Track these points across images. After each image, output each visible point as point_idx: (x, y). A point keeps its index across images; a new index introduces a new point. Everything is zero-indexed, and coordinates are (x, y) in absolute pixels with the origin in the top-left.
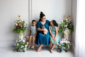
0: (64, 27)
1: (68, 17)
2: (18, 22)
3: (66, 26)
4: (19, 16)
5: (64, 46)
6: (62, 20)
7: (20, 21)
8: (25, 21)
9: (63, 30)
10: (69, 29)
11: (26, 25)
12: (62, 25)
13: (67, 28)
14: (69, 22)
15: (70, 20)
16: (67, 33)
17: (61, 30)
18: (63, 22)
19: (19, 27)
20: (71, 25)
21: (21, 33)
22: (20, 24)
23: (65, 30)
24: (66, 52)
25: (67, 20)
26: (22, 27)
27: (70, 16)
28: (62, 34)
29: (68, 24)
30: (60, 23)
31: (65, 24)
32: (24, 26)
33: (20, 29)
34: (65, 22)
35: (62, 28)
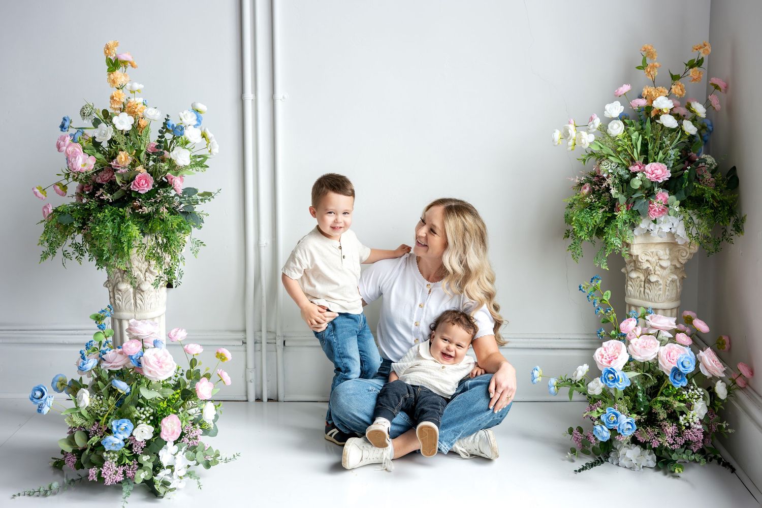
0: (636, 183)
1: (675, 78)
2: (104, 134)
3: (659, 171)
4: (114, 64)
6: (615, 109)
7: (124, 122)
8: (189, 119)
9: (622, 214)
10: (682, 205)
11: (200, 162)
12: (606, 168)
13: (662, 196)
14: (690, 128)
15: (699, 109)
16: (664, 253)
17: (599, 216)
18: (617, 129)
19: (112, 187)
20: (710, 159)
21: (137, 262)
22: (124, 158)
23: (643, 225)
25: (663, 103)
26: (144, 185)
27: (699, 63)
28: (604, 267)
29: (673, 153)
30: (588, 139)
31: (645, 151)
32: (180, 184)
33: (127, 211)
34: (642, 131)
35: (613, 191)
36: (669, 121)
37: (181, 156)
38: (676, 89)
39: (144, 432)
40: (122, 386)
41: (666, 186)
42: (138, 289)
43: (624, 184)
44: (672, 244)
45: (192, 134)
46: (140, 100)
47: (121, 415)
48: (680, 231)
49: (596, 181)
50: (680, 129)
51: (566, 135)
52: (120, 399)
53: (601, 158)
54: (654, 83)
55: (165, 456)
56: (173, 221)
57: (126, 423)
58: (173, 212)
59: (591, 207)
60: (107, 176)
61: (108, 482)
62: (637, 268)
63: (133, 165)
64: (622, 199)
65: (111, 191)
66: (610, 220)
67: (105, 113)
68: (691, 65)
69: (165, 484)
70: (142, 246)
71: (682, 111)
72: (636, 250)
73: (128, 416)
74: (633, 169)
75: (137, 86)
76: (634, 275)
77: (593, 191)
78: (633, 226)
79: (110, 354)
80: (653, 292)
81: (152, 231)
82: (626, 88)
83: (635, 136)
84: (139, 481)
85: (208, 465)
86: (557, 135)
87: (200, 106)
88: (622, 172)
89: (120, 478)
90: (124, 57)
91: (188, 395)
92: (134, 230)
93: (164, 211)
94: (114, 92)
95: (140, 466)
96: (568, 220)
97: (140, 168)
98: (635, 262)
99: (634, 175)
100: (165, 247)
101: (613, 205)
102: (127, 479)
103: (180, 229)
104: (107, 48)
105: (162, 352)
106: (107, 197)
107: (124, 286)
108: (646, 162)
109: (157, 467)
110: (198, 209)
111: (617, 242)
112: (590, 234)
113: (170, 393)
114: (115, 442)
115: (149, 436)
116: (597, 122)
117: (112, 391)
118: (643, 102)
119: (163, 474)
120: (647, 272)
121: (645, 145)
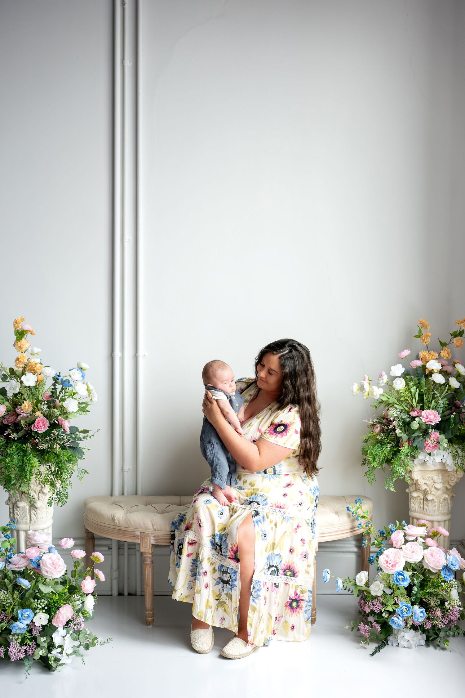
0: (415, 425)
1: (443, 345)
2: (14, 388)
3: (432, 416)
4: (21, 334)
5: (409, 589)
6: (399, 370)
7: (29, 380)
8: (76, 375)
9: (405, 449)
10: (450, 441)
11: (83, 408)
12: (393, 413)
13: (434, 435)
15: (462, 370)
16: (438, 478)
17: (387, 449)
18: (400, 384)
19: (17, 427)
21: (34, 486)
22: (27, 406)
23: (421, 456)
24: (429, 642)
25: (434, 365)
26: (42, 427)
27: (461, 334)
28: (392, 489)
29: (442, 402)
30: (378, 392)
31: (421, 400)
32: (67, 425)
33: (28, 447)
34: (418, 385)
35: (398, 431)
36: (439, 379)
37: (71, 405)
38: (444, 353)
39: (41, 619)
40: (25, 583)
41: (437, 427)
42: (33, 506)
43: (406, 425)
44: (443, 471)
45: (80, 389)
46: (38, 360)
47: (23, 606)
48: (449, 461)
49: (385, 422)
50: (447, 384)
51: (362, 388)
52: (23, 593)
53: (389, 405)
54: (428, 349)
55: (57, 638)
56: (64, 455)
57: (28, 612)
58: (63, 447)
59: (382, 443)
60: (12, 419)
61: (13, 658)
62: (417, 490)
63: (33, 411)
64: (404, 437)
65: (16, 431)
66: (396, 453)
67: (12, 371)
68: (455, 335)
69: (57, 660)
70: (39, 474)
71: (449, 369)
72: (416, 476)
73: (29, 606)
74: (414, 414)
75: (36, 350)
76: (415, 494)
77: (382, 431)
78: (414, 458)
79: (15, 558)
80: (430, 508)
81: (47, 461)
82: (406, 353)
83: (413, 389)
84: (37, 657)
85: (87, 647)
86: (355, 387)
87: (84, 365)
88: (404, 416)
89: (22, 655)
90: (26, 328)
91: (73, 590)
92: (35, 461)
93: (57, 446)
94: (19, 355)
95: (38, 645)
96: (365, 452)
97: (38, 413)
98: (416, 484)
99: (413, 419)
100: (57, 475)
101: (398, 441)
102: (28, 656)
103: (69, 460)
104: (16, 322)
105: (55, 556)
106: (14, 436)
107: (21, 504)
108: (422, 409)
109: (51, 646)
110: (82, 444)
111: (401, 470)
112: (381, 464)
113: (60, 588)
114: (20, 626)
115: (45, 622)
116: (385, 378)
117: (16, 587)
118: (419, 363)
119: (55, 652)
120: (425, 492)
121: (421, 395)
